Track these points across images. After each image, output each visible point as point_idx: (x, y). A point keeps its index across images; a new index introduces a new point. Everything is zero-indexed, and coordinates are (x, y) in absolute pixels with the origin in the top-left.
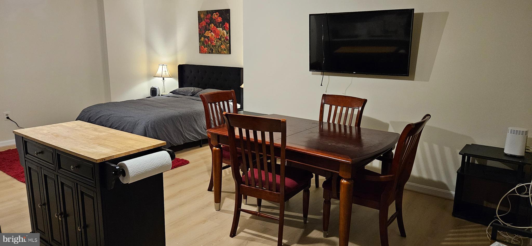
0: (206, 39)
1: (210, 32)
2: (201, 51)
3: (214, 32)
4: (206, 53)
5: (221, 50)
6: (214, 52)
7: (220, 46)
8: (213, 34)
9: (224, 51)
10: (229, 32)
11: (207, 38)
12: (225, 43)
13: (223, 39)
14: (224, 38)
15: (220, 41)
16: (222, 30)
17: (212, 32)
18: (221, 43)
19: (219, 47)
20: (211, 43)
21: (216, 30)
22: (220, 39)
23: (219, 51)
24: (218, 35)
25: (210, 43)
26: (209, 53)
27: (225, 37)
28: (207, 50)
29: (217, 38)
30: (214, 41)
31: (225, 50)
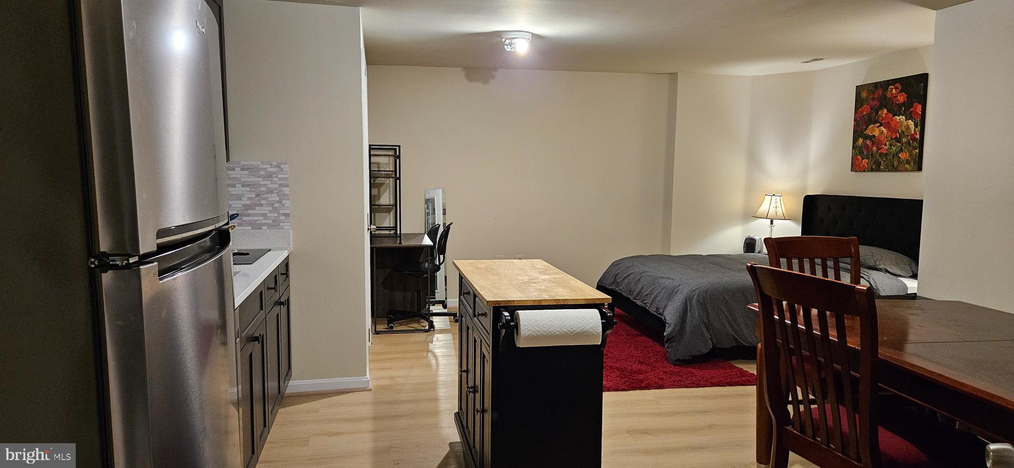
0: (868, 142)
1: (878, 127)
2: (856, 167)
3: (887, 126)
4: (864, 171)
5: (898, 164)
6: (881, 167)
7: (897, 154)
8: (884, 129)
9: (905, 164)
10: (921, 124)
11: (871, 140)
12: (910, 148)
13: (904, 140)
14: (908, 136)
15: (899, 144)
16: (906, 121)
17: (881, 125)
18: (900, 148)
19: (893, 158)
20: (878, 149)
21: (892, 120)
22: (898, 140)
23: (893, 166)
24: (895, 131)
25: (875, 148)
26: (872, 170)
27: (912, 135)
28: (868, 163)
29: (891, 138)
30: (886, 145)
31: (908, 162)
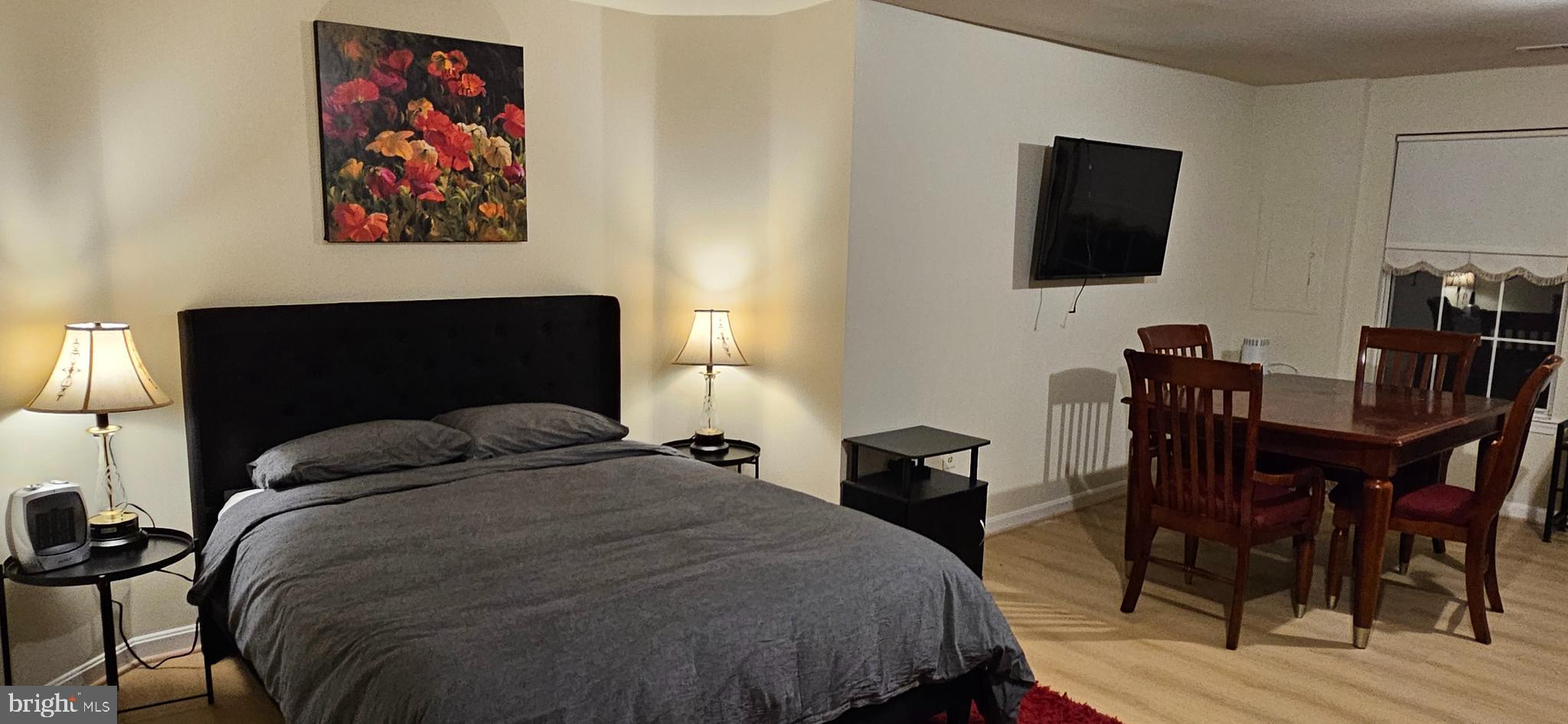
0: (382, 172)
1: (409, 140)
2: (334, 229)
3: (439, 139)
4: (379, 241)
5: (480, 225)
6: (433, 233)
7: (474, 205)
8: (427, 147)
9: (495, 228)
10: (518, 149)
11: (390, 167)
12: (507, 195)
13: (489, 177)
14: (498, 169)
15: (475, 185)
16: (489, 136)
17: (419, 135)
18: (478, 192)
19: (464, 212)
20: (417, 191)
21: (451, 131)
22: (474, 176)
23: (466, 230)
24: (462, 154)
25: (405, 189)
26: (404, 239)
27: (506, 169)
28: (388, 224)
29: (453, 170)
30: (438, 183)
31: (502, 223)
